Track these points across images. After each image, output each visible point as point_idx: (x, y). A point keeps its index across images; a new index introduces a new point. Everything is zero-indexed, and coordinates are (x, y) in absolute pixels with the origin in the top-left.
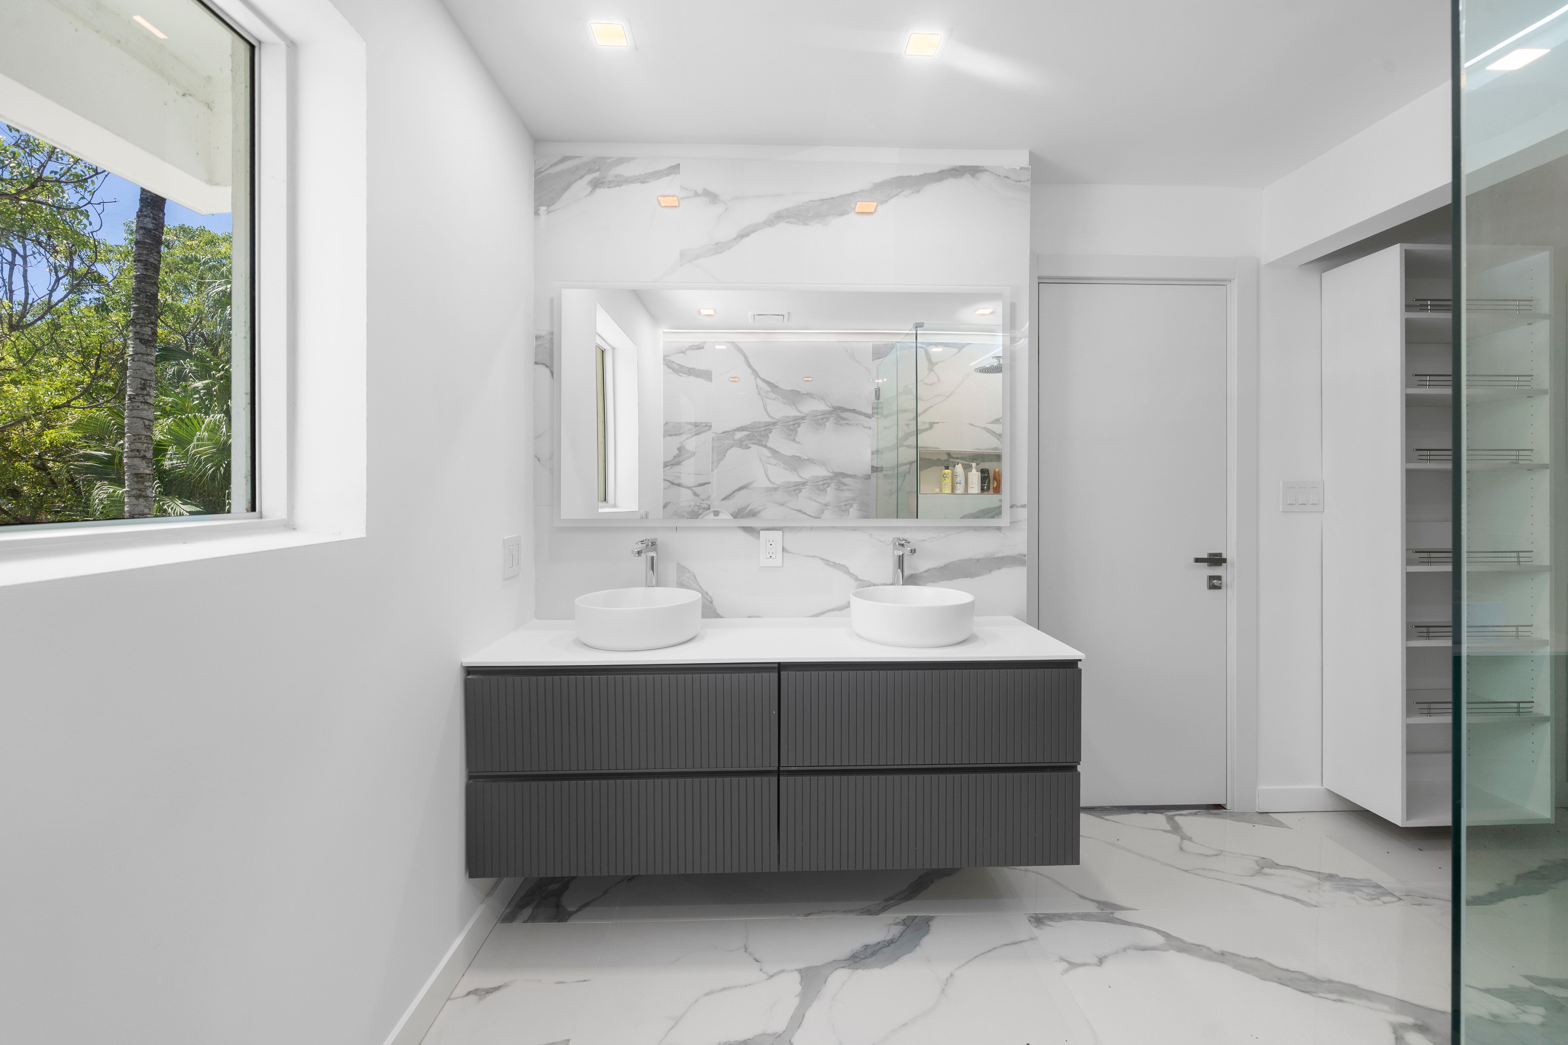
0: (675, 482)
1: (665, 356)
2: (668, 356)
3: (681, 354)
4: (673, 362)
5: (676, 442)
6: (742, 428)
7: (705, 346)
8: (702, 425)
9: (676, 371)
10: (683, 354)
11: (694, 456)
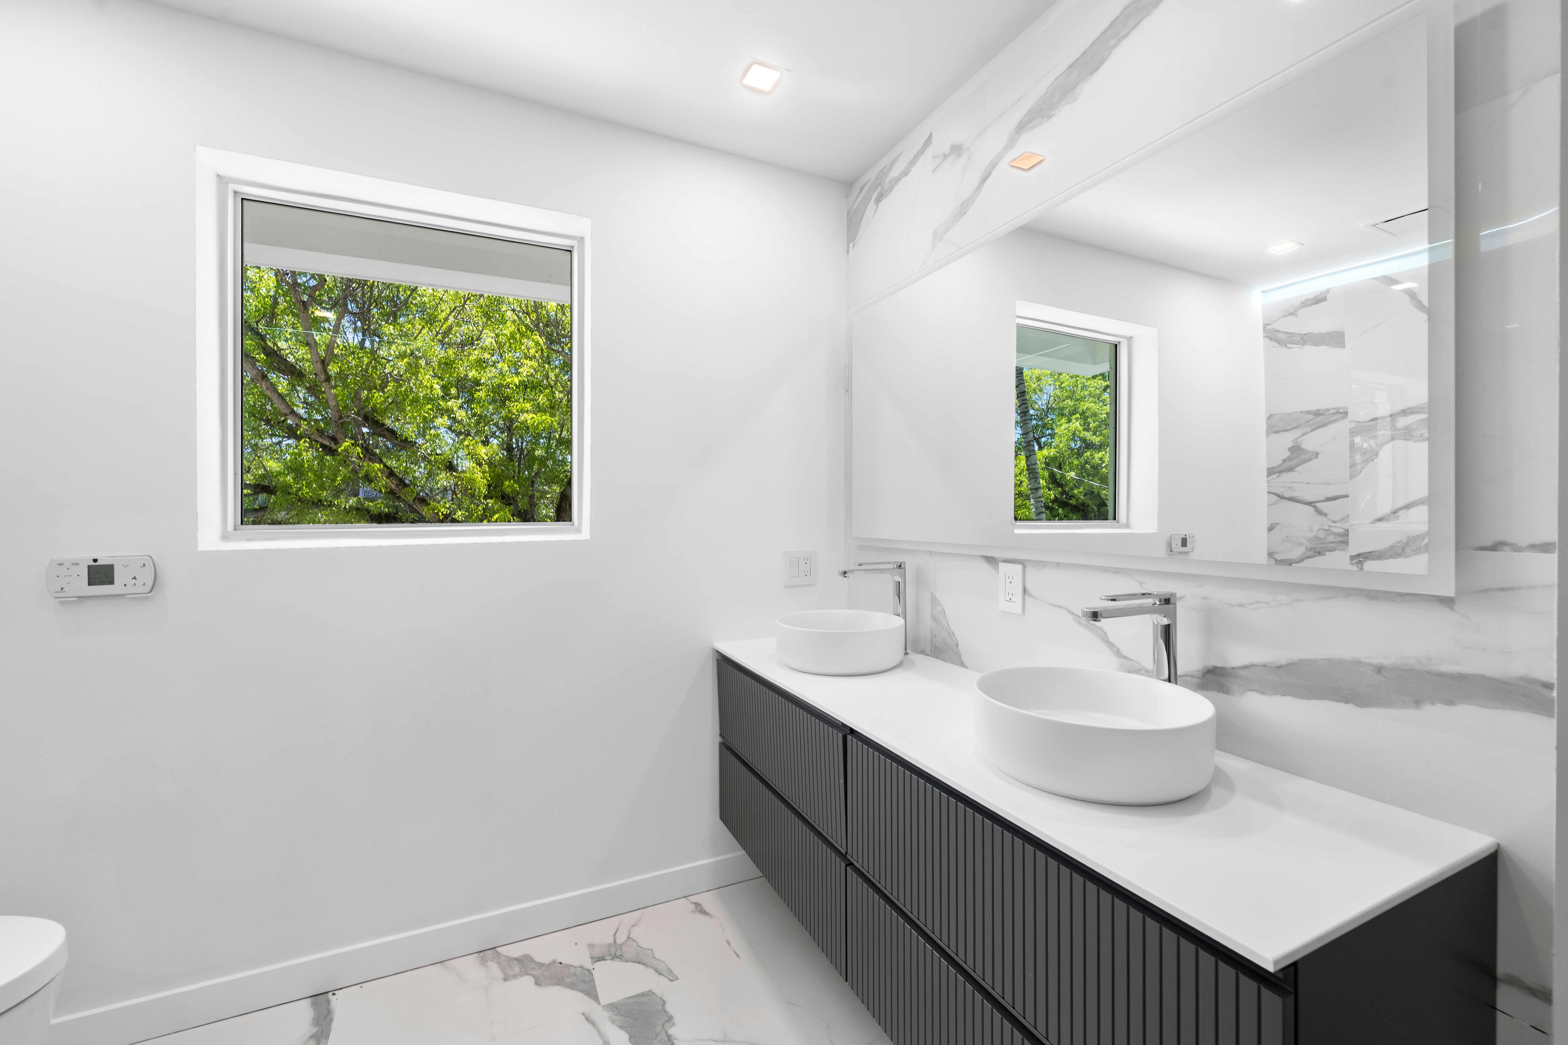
0: (1286, 495)
1: (1265, 325)
2: (1270, 324)
3: (1290, 317)
4: (1277, 331)
5: (1287, 440)
6: (1410, 410)
7: (1328, 296)
8: (1330, 412)
9: (1281, 343)
10: (1292, 316)
11: (1317, 457)
